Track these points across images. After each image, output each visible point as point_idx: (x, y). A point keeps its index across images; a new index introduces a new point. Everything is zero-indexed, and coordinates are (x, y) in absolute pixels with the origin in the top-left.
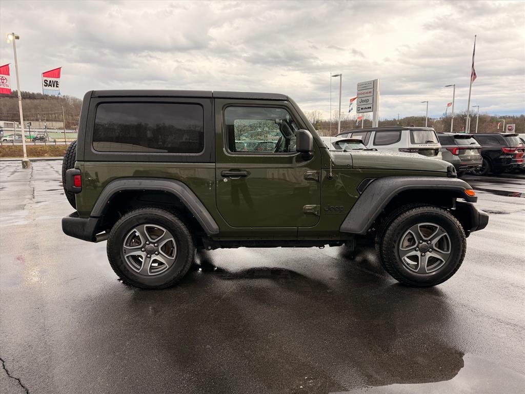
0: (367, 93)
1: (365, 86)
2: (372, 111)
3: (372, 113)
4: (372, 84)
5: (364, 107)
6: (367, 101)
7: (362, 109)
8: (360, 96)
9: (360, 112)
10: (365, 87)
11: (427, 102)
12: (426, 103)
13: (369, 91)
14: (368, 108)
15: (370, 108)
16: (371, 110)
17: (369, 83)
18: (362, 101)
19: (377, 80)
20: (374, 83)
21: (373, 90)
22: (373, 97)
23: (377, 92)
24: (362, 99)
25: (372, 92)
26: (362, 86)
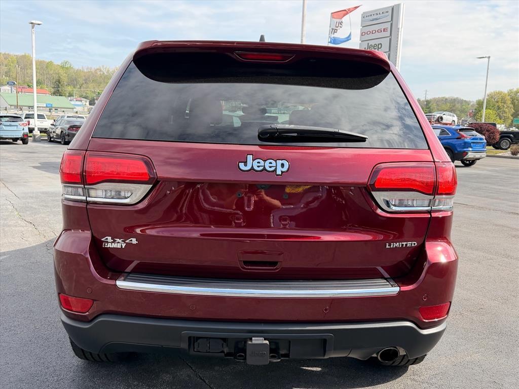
0: (380, 31)
1: (375, 17)
4: (390, 13)
8: (367, 37)
10: (376, 19)
11: (489, 57)
12: (487, 59)
13: (382, 26)
17: (384, 11)
19: (399, 5)
20: (394, 11)
21: (391, 24)
22: (390, 40)
23: (399, 29)
24: (368, 44)
25: (389, 30)
26: (371, 18)
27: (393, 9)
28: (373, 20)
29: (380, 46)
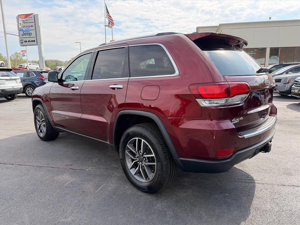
3: (37, 47)
5: (27, 40)
6: (30, 34)
11: (80, 43)
16: (35, 43)
18: (24, 34)
19: (37, 15)
20: (35, 17)
23: (39, 26)
25: (34, 26)
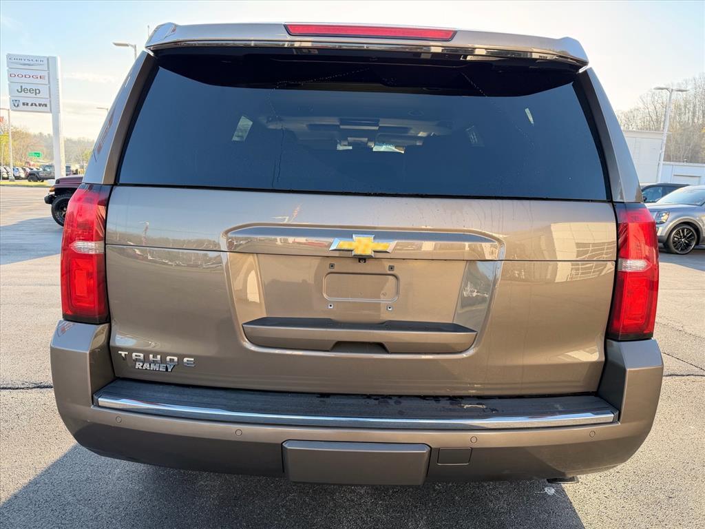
0: (35, 77)
1: (27, 62)
2: (51, 112)
3: (50, 116)
4: (45, 62)
5: (28, 101)
6: (37, 92)
7: (24, 104)
8: (16, 79)
9: (18, 108)
10: (29, 65)
13: (37, 73)
14: (40, 105)
15: (46, 105)
16: (48, 108)
17: (39, 60)
18: (23, 90)
19: (54, 58)
20: (50, 62)
21: (49, 74)
22: (49, 87)
23: (58, 79)
24: (21, 87)
25: (47, 78)
26: (23, 62)
27: (48, 60)
28: (25, 64)
29: (38, 91)
